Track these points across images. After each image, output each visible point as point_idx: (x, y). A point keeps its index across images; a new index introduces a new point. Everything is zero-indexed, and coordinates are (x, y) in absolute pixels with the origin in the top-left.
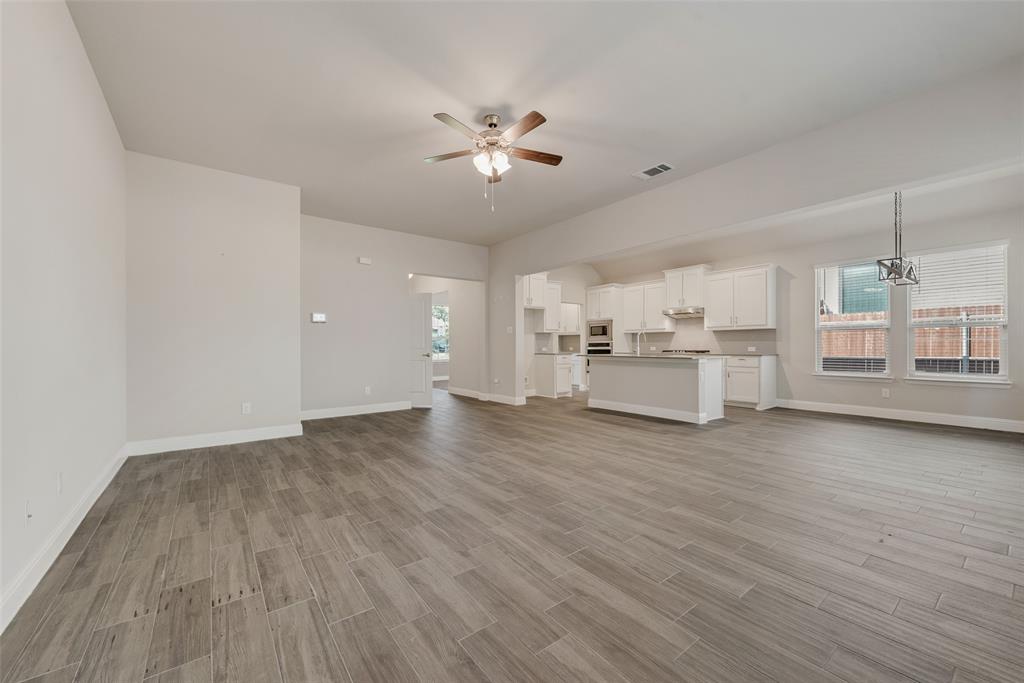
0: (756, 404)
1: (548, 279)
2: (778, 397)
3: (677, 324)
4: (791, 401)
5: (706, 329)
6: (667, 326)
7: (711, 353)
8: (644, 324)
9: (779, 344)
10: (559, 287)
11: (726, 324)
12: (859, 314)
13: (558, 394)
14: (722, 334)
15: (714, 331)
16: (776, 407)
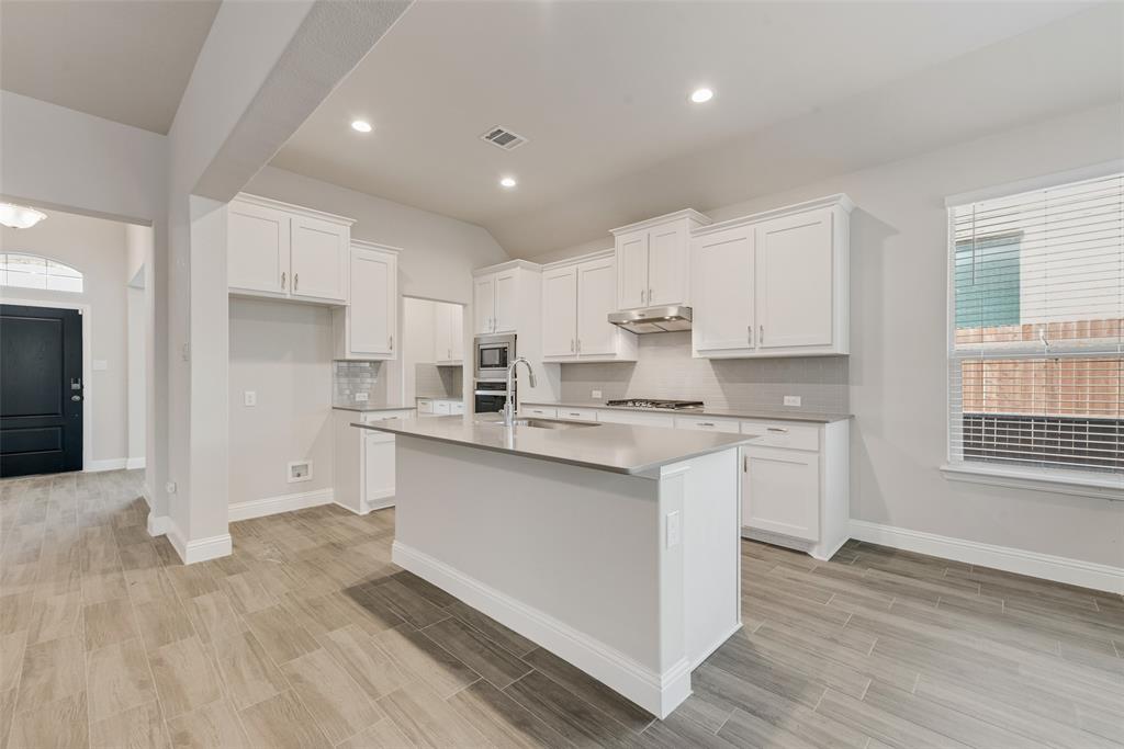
0: (811, 544)
1: (353, 235)
2: (853, 514)
3: (639, 345)
4: (885, 528)
5: (695, 354)
6: (619, 347)
7: (707, 409)
8: (576, 345)
9: (855, 390)
10: (391, 259)
11: (736, 343)
12: (972, 331)
13: (370, 503)
14: (727, 366)
15: (712, 360)
16: (851, 541)
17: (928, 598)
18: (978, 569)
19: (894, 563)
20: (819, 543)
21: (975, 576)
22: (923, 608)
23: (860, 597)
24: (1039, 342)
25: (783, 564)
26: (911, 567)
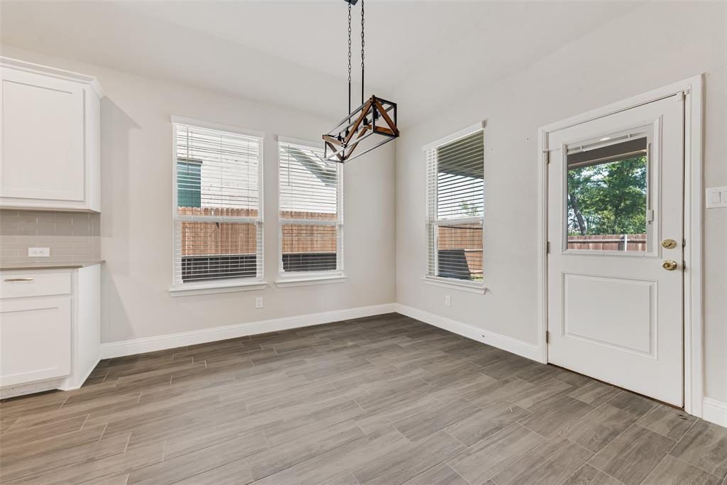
16: (102, 361)
17: (164, 380)
18: (191, 348)
19: (140, 365)
20: (72, 375)
21: (189, 353)
22: (161, 389)
23: (113, 405)
24: (212, 218)
25: (26, 413)
26: (150, 363)
